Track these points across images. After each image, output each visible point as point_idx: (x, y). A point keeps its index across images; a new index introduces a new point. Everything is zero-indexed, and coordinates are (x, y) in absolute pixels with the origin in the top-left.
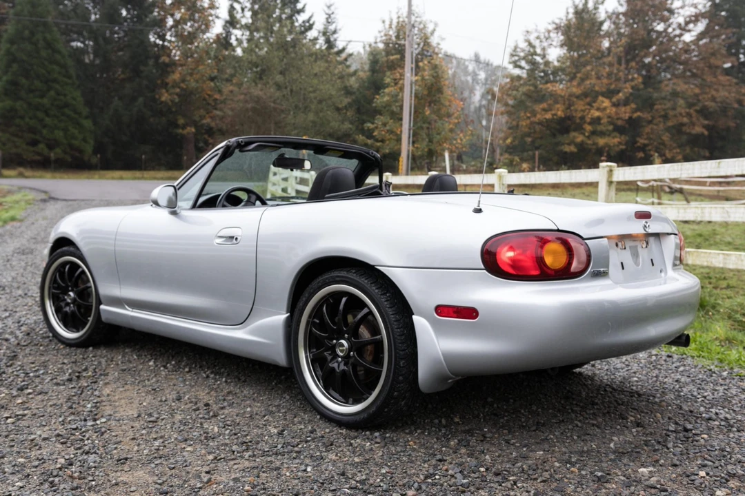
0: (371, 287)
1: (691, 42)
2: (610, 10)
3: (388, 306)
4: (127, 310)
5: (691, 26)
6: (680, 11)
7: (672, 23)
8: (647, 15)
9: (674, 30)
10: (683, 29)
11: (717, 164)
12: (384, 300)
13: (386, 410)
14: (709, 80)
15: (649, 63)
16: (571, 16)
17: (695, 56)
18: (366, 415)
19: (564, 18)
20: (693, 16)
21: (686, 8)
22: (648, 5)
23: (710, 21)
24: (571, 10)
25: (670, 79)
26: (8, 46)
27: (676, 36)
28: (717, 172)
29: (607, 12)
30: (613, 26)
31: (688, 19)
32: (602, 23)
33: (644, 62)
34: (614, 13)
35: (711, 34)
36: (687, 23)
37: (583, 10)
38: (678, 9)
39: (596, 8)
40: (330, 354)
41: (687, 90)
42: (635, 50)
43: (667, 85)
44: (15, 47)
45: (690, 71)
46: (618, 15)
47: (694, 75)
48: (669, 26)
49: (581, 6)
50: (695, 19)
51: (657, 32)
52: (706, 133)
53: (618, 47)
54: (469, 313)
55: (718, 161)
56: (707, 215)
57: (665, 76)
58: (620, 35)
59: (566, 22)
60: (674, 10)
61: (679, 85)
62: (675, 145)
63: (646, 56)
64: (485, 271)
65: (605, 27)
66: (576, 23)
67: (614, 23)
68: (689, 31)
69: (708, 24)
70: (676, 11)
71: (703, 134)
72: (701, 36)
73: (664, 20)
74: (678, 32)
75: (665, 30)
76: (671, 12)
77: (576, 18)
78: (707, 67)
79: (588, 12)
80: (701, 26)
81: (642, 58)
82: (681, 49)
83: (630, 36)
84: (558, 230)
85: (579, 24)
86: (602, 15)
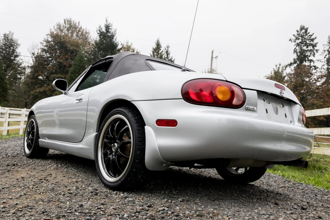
0: (129, 113)
1: (319, 85)
2: (288, 73)
3: (135, 122)
4: (47, 140)
5: (319, 79)
6: (315, 74)
7: (312, 78)
8: (302, 75)
9: (313, 81)
10: (317, 80)
11: (327, 109)
12: (133, 119)
13: (129, 179)
14: (326, 100)
15: (303, 92)
16: (273, 74)
17: (321, 91)
18: (120, 182)
19: (270, 75)
20: (320, 76)
21: (318, 73)
22: (302, 71)
23: (327, 78)
24: (273, 72)
25: (311, 99)
26: (71, 74)
27: (313, 83)
28: (327, 113)
29: (286, 73)
30: (289, 78)
31: (318, 77)
32: (285, 77)
33: (301, 92)
34: (289, 74)
35: (327, 83)
36: (318, 78)
37: (277, 72)
38: (314, 73)
39: (282, 72)
40: (110, 151)
41: (318, 103)
42: (297, 88)
43: (309, 101)
44: (73, 75)
45: (319, 96)
46: (291, 74)
47: (320, 98)
48: (311, 79)
49: (276, 70)
50: (322, 77)
51: (306, 81)
52: (325, 120)
53: (291, 86)
54: (172, 123)
55: (328, 108)
56: (323, 132)
57: (309, 98)
58: (292, 82)
59: (271, 76)
60: (313, 73)
61: (315, 101)
62: (313, 124)
63: (301, 90)
64: (183, 100)
65: (286, 78)
66: (274, 77)
67: (289, 77)
68: (319, 81)
69: (326, 79)
70: (314, 74)
71: (324, 120)
72: (323, 84)
73: (309, 77)
74: (314, 82)
75: (309, 81)
76: (312, 74)
77: (275, 75)
78: (326, 95)
79: (279, 73)
80: (323, 80)
81: (300, 91)
82: (315, 88)
83: (295, 82)
84: (227, 81)
85: (276, 77)
86: (284, 74)
